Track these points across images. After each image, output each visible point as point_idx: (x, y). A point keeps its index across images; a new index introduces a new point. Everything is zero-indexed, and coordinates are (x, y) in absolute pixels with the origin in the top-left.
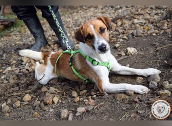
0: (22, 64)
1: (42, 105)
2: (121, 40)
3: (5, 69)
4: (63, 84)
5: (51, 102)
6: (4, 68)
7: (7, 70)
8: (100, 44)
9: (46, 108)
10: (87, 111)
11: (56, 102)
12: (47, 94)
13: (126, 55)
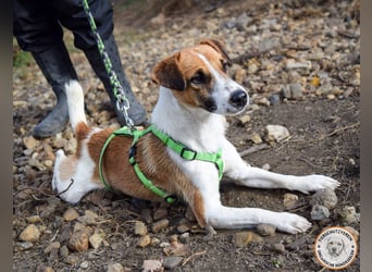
0: (23, 155)
1: (65, 250)
2: (256, 107)
4: (114, 204)
5: (84, 245)
9: (73, 259)
10: (166, 269)
11: (96, 246)
12: (77, 226)
13: (264, 141)
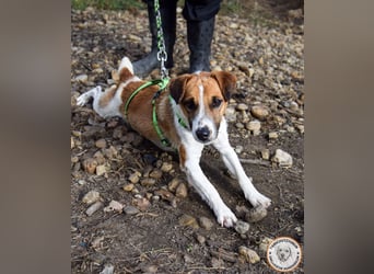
0: (106, 82)
1: (78, 166)
2: (292, 129)
3: (77, 75)
5: (91, 170)
6: (78, 72)
7: (78, 78)
8: (202, 126)
9: (77, 174)
10: (124, 212)
11: (99, 174)
12: (98, 154)
13: (269, 160)
